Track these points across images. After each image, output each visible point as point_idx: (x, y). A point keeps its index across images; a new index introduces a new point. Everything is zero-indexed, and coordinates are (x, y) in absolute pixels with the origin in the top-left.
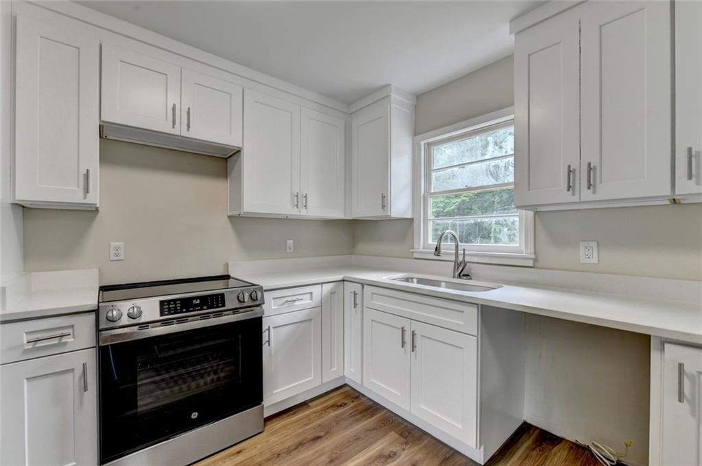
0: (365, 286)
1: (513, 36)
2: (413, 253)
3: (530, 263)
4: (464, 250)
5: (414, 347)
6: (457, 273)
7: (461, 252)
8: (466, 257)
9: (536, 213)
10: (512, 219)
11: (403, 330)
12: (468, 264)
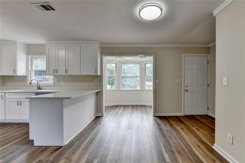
0: (6, 93)
2: (27, 85)
3: (54, 85)
5: (21, 105)
6: (38, 89)
7: (39, 84)
9: (54, 76)
10: (51, 77)
11: (18, 101)
12: (41, 87)
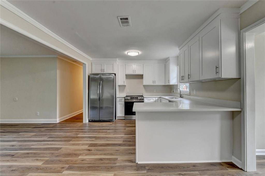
1: (179, 51)
3: (189, 94)
6: (180, 97)
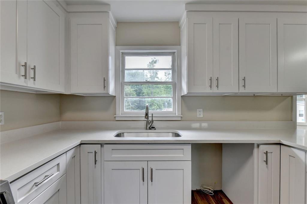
2: (115, 117)
3: (180, 119)
4: (152, 114)
6: (148, 127)
8: (153, 118)
12: (154, 122)
